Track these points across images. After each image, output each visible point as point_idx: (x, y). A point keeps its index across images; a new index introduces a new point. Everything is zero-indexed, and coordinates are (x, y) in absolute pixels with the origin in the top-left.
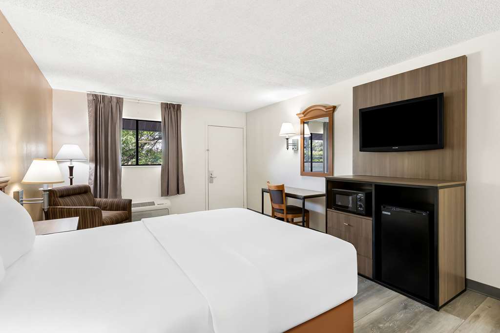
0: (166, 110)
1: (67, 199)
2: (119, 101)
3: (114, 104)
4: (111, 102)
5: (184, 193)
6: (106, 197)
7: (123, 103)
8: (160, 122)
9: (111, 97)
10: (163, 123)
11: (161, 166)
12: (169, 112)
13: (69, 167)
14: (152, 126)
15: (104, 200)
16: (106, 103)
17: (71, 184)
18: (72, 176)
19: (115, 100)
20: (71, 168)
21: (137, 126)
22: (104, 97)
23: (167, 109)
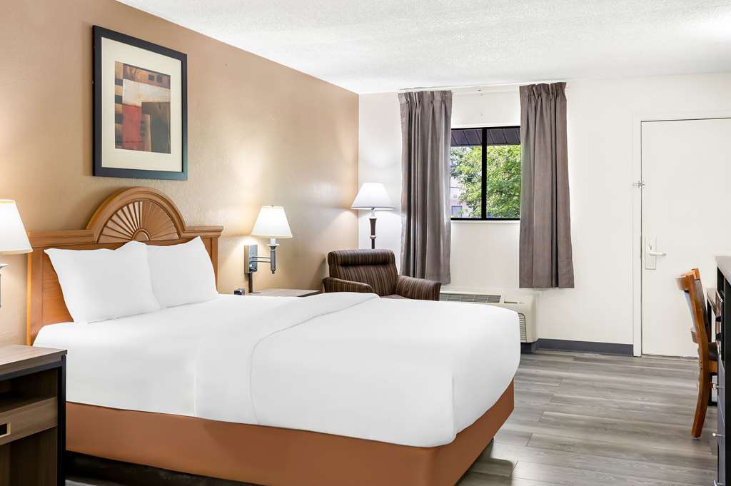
0: (530, 101)
2: (446, 97)
3: (437, 104)
4: (432, 102)
7: (451, 100)
8: (519, 127)
9: (432, 93)
10: (525, 128)
11: (519, 222)
12: (537, 104)
13: (371, 219)
14: (507, 135)
16: (426, 104)
17: (373, 247)
18: (374, 234)
19: (438, 98)
20: (373, 222)
21: (484, 137)
22: (421, 95)
23: (533, 97)
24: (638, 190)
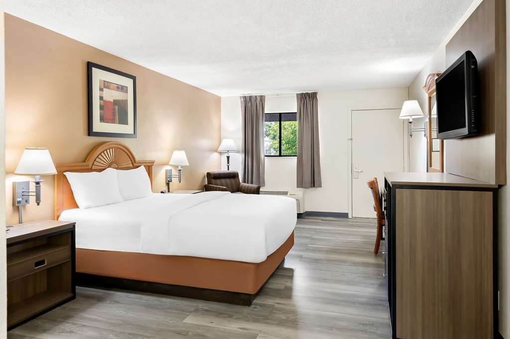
0: (301, 101)
1: (218, 181)
2: (262, 98)
3: (258, 102)
4: (256, 101)
5: (320, 186)
6: (252, 183)
7: (265, 100)
8: (296, 113)
9: (256, 96)
10: (299, 113)
11: (296, 157)
12: (304, 102)
13: (227, 156)
14: (291, 117)
15: (250, 185)
16: (253, 102)
17: (228, 170)
18: (229, 164)
19: (259, 99)
20: (228, 158)
21: (280, 117)
22: (250, 97)
23: (302, 98)
24: (350, 142)
